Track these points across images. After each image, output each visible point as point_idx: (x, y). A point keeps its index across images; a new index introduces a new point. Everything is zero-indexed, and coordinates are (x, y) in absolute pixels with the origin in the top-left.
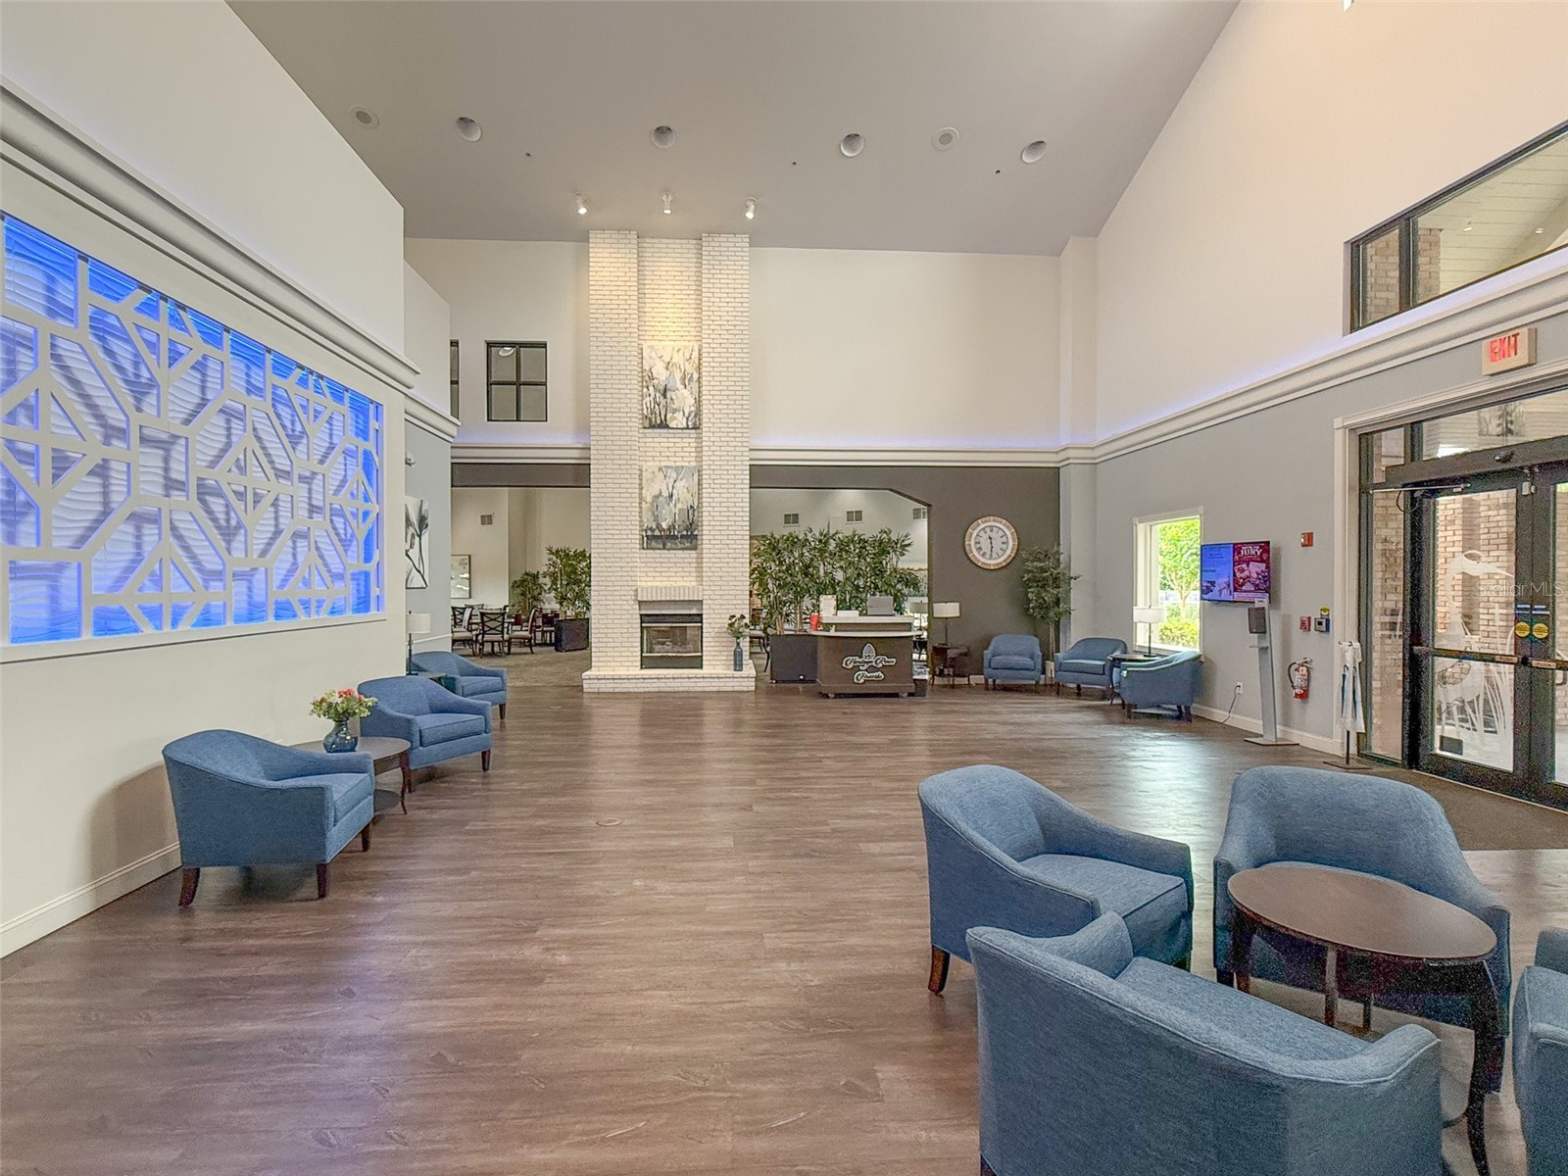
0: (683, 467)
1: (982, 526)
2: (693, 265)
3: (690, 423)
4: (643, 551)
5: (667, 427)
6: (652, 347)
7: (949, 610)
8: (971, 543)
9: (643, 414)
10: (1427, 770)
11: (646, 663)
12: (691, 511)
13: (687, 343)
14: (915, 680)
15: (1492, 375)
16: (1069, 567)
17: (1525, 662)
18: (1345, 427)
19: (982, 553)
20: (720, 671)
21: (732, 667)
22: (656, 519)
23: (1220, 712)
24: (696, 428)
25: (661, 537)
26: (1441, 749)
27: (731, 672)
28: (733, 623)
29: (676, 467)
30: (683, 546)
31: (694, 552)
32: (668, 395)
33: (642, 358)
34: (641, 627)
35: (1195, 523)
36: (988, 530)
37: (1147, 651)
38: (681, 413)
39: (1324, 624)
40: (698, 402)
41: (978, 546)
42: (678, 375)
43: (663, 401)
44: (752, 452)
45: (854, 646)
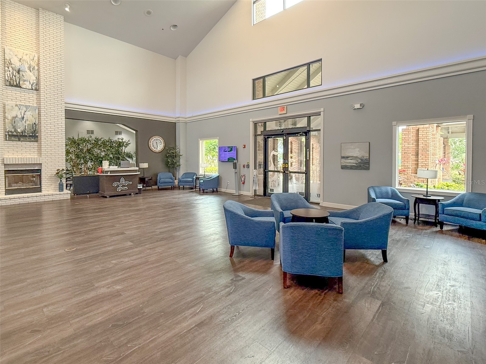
0: (30, 106)
1: (154, 139)
2: (34, 19)
3: (33, 87)
4: (5, 141)
5: (20, 87)
6: (11, 50)
7: (145, 165)
8: (151, 144)
9: (5, 79)
10: (268, 196)
11: (8, 192)
12: (34, 126)
13: (31, 53)
14: (139, 189)
15: (280, 114)
16: (180, 152)
17: (284, 172)
18: (252, 121)
19: (154, 147)
20: (51, 192)
21: (58, 190)
22: (14, 127)
23: (223, 189)
24: (36, 90)
25: (17, 136)
26: (270, 191)
27: (58, 193)
28: (59, 173)
29: (26, 105)
30: (30, 140)
31: (36, 143)
32: (21, 73)
33: (4, 53)
34: (5, 176)
35: (217, 141)
36: (156, 140)
37: (204, 175)
38: (29, 82)
39: (248, 166)
40: (38, 79)
41: (153, 145)
42: (26, 66)
43: (17, 75)
44: (66, 104)
45: (116, 178)
